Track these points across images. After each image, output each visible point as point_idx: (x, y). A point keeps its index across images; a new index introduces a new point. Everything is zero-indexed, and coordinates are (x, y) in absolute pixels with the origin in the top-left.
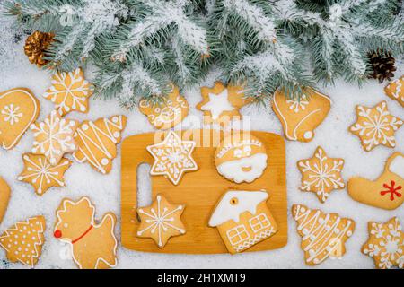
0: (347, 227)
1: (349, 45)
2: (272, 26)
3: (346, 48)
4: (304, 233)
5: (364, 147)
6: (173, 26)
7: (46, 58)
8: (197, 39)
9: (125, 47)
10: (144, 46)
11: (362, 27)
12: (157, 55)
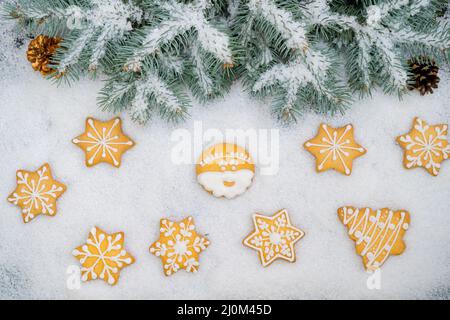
0: (402, 221)
1: (388, 52)
2: (302, 32)
3: (384, 56)
4: (357, 236)
5: (405, 162)
6: (193, 32)
7: (50, 66)
8: (219, 46)
9: (139, 55)
10: (160, 54)
11: (402, 32)
12: (173, 64)
